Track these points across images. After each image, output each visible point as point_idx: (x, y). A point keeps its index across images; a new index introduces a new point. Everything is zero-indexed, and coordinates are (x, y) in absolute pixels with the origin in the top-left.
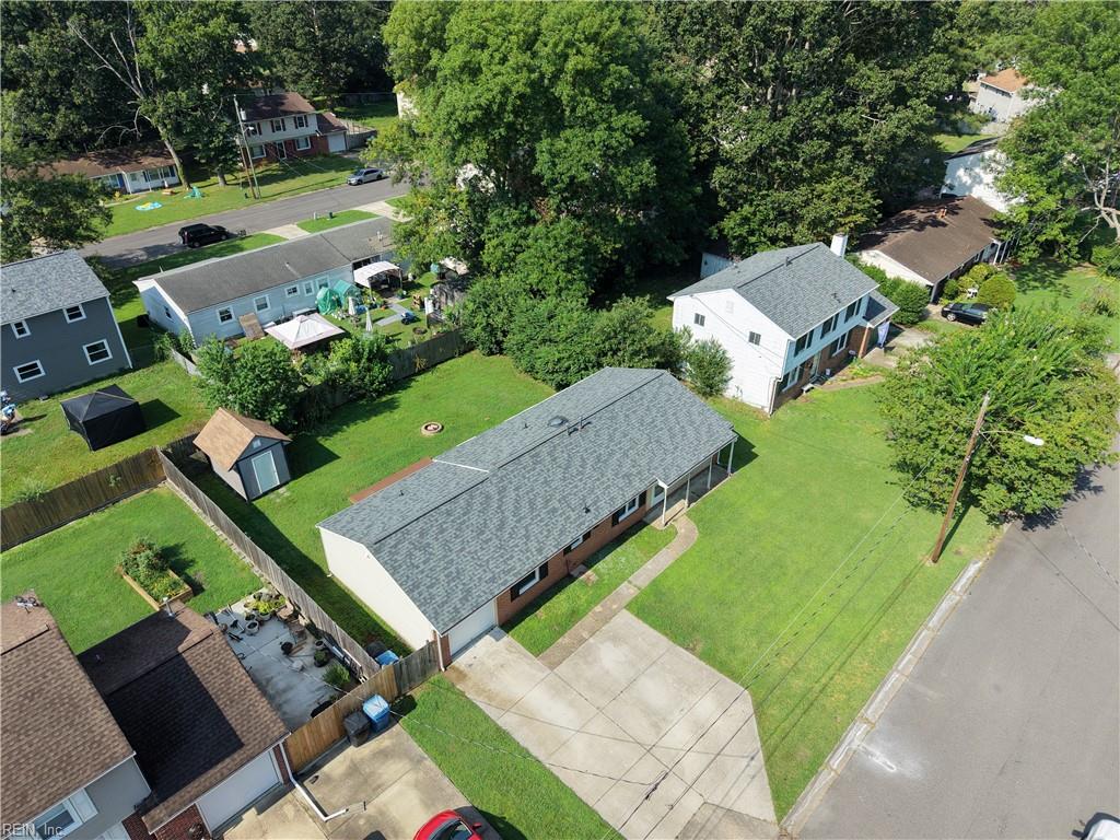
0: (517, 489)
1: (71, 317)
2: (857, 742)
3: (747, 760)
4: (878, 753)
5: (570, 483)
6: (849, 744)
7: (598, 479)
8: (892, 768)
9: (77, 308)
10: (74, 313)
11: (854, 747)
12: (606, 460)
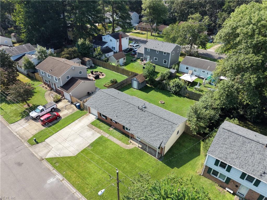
0: (118, 104)
1: (164, 54)
2: (58, 176)
3: (59, 154)
4: (53, 180)
5: (123, 112)
6: (58, 175)
7: (126, 117)
8: (49, 182)
9: (166, 53)
10: (165, 53)
11: (57, 176)
12: (133, 118)
